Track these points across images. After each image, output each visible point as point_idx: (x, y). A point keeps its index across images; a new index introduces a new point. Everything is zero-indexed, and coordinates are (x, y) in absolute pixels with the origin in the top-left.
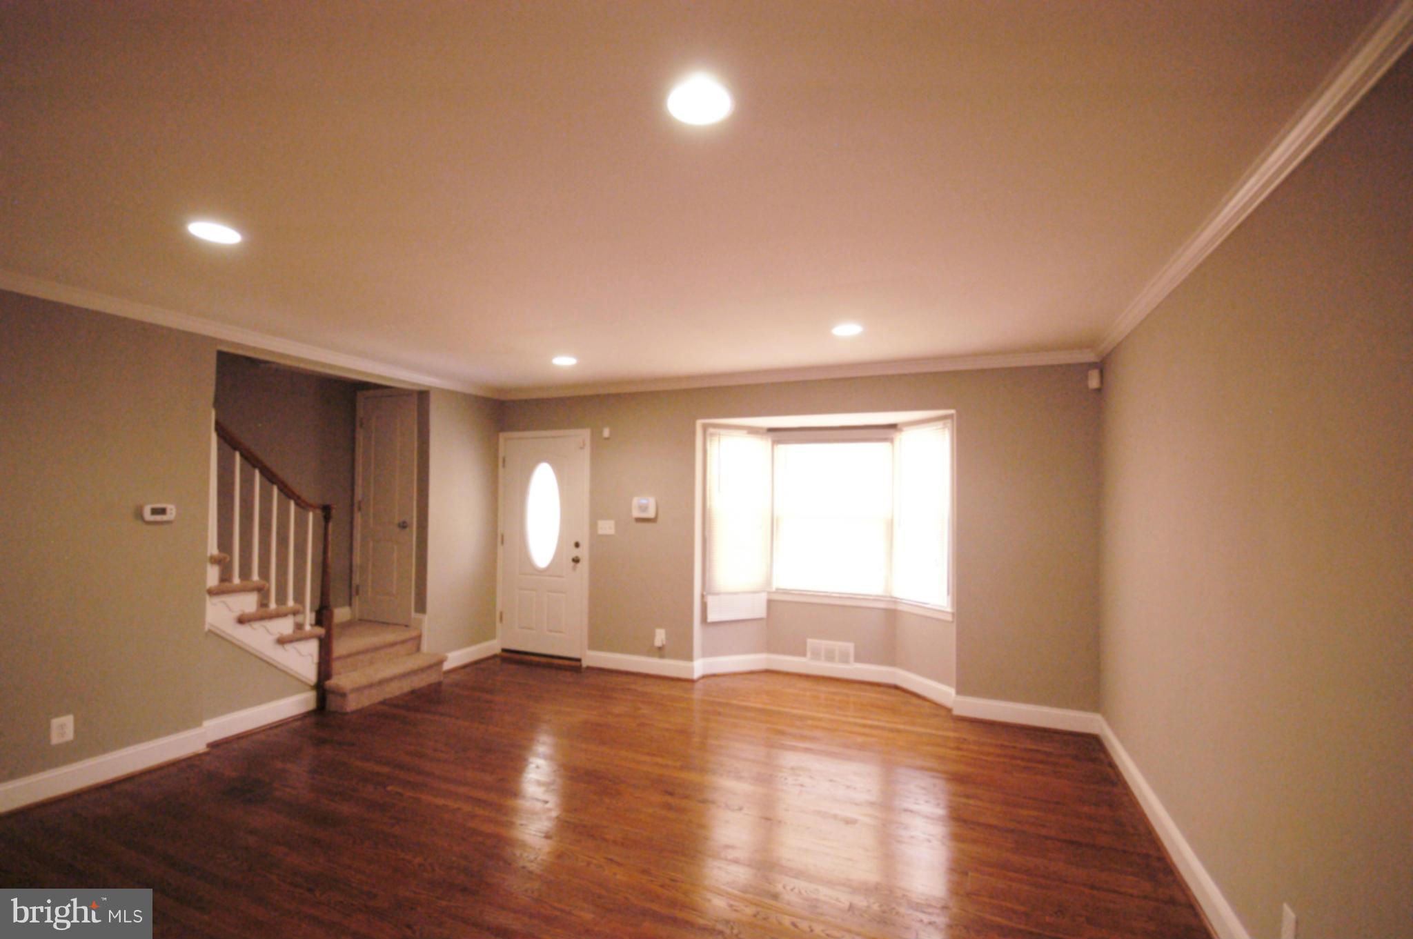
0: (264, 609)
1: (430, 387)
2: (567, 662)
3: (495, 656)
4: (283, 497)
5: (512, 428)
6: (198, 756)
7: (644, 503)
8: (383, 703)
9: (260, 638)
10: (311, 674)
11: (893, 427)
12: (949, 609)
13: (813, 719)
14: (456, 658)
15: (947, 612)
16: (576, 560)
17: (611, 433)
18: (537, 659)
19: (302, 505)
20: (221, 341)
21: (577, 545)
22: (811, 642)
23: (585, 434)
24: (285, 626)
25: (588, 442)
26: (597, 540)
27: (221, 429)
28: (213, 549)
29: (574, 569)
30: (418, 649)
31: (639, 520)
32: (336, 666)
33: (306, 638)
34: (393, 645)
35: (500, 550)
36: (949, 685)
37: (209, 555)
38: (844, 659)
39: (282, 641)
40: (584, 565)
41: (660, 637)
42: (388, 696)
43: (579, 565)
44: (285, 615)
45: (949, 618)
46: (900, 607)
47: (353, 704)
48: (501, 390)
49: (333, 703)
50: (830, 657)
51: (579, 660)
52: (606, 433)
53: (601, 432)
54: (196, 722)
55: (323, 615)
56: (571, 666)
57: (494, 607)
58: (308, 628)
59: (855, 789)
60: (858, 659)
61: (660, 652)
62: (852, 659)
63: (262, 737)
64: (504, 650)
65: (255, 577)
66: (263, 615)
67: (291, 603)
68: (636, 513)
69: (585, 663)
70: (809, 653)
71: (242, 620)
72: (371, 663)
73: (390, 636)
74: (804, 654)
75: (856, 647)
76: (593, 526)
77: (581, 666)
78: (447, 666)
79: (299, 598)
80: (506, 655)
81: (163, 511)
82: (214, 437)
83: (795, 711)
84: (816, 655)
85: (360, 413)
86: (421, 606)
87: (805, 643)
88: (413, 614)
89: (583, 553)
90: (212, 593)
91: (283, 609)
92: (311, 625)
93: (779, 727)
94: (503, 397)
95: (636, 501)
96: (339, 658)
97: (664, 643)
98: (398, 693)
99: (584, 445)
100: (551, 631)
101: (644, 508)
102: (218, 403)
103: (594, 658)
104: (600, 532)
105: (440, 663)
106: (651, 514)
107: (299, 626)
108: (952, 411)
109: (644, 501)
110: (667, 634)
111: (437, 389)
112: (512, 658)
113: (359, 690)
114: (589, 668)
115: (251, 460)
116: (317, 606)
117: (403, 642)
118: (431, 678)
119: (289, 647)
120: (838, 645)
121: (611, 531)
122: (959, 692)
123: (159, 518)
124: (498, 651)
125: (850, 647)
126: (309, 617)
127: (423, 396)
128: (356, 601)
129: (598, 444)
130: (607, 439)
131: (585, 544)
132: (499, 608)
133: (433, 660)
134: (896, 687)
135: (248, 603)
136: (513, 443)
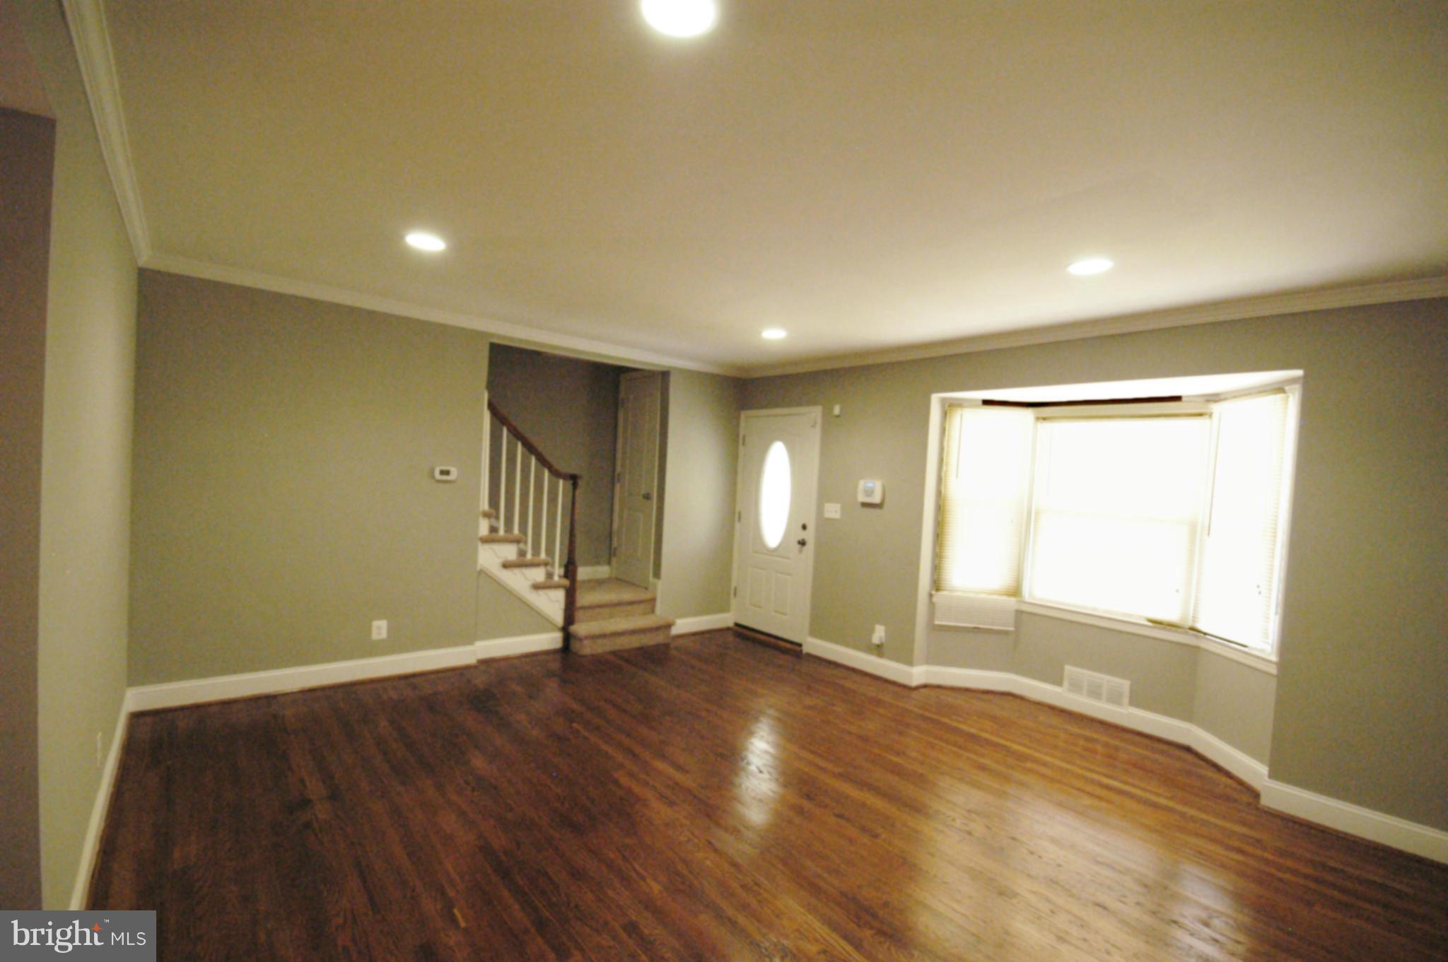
0: (521, 558)
1: (670, 367)
2: (788, 646)
3: (728, 629)
4: (539, 465)
5: (751, 407)
6: (467, 668)
7: (871, 487)
8: (614, 653)
9: (519, 581)
10: (559, 618)
11: (1214, 398)
12: (1274, 658)
13: (1035, 761)
14: (684, 625)
15: (1270, 662)
16: (802, 543)
17: (841, 410)
18: (763, 637)
19: (555, 473)
20: (492, 335)
21: (804, 527)
22: (1069, 669)
23: (816, 412)
24: (539, 575)
25: (819, 421)
26: (824, 523)
27: (491, 406)
28: (485, 505)
29: (800, 551)
30: (653, 611)
31: (865, 505)
32: (579, 615)
33: (557, 587)
34: (631, 603)
35: (737, 525)
36: (1261, 761)
37: (481, 509)
38: (1115, 698)
39: (537, 587)
40: (810, 546)
41: (879, 634)
42: (617, 648)
43: (805, 548)
44: (536, 565)
45: (1273, 670)
46: (1203, 644)
47: (587, 649)
48: (740, 368)
49: (575, 646)
50: (1095, 692)
51: (800, 645)
52: (837, 410)
53: (832, 410)
54: (469, 640)
55: (570, 570)
56: (791, 650)
57: (729, 580)
58: (556, 578)
59: (1040, 857)
60: (1135, 701)
61: (879, 650)
62: (1126, 700)
63: (516, 661)
64: (737, 625)
65: (516, 531)
66: (520, 564)
67: (543, 556)
68: (862, 498)
69: (806, 649)
70: (1066, 683)
71: (506, 566)
72: (611, 616)
73: (627, 595)
74: (1058, 682)
75: (1132, 686)
76: (820, 510)
77: (801, 651)
78: (675, 631)
79: (550, 551)
80: (740, 630)
81: (446, 473)
82: (487, 415)
83: (1016, 747)
84: (1076, 687)
85: (622, 395)
86: (657, 574)
87: (1062, 670)
88: (651, 579)
89: (809, 535)
90: (485, 541)
91: (537, 560)
92: (560, 577)
93: (982, 760)
94: (744, 375)
95: (862, 484)
96: (583, 608)
97: (884, 641)
98: (627, 646)
99: (815, 423)
100: (776, 612)
101: (869, 492)
102: (491, 386)
103: (815, 645)
104: (827, 515)
105: (668, 626)
106: (876, 499)
107: (550, 575)
108: (1299, 373)
109: (870, 485)
110: (887, 632)
111: (675, 369)
112: (744, 634)
113: (594, 637)
114: (809, 656)
115: (516, 434)
116: (565, 561)
117: (640, 602)
118: (659, 639)
119: (542, 592)
120: (1106, 680)
121: (837, 515)
122: (1273, 775)
123: (445, 478)
124: (730, 624)
125: (1125, 685)
126: (558, 571)
127: (665, 375)
128: (614, 560)
129: (829, 422)
130: (838, 416)
131: (811, 528)
132: (734, 584)
133: (662, 622)
134: (1188, 749)
135: (510, 552)
136: (753, 420)
